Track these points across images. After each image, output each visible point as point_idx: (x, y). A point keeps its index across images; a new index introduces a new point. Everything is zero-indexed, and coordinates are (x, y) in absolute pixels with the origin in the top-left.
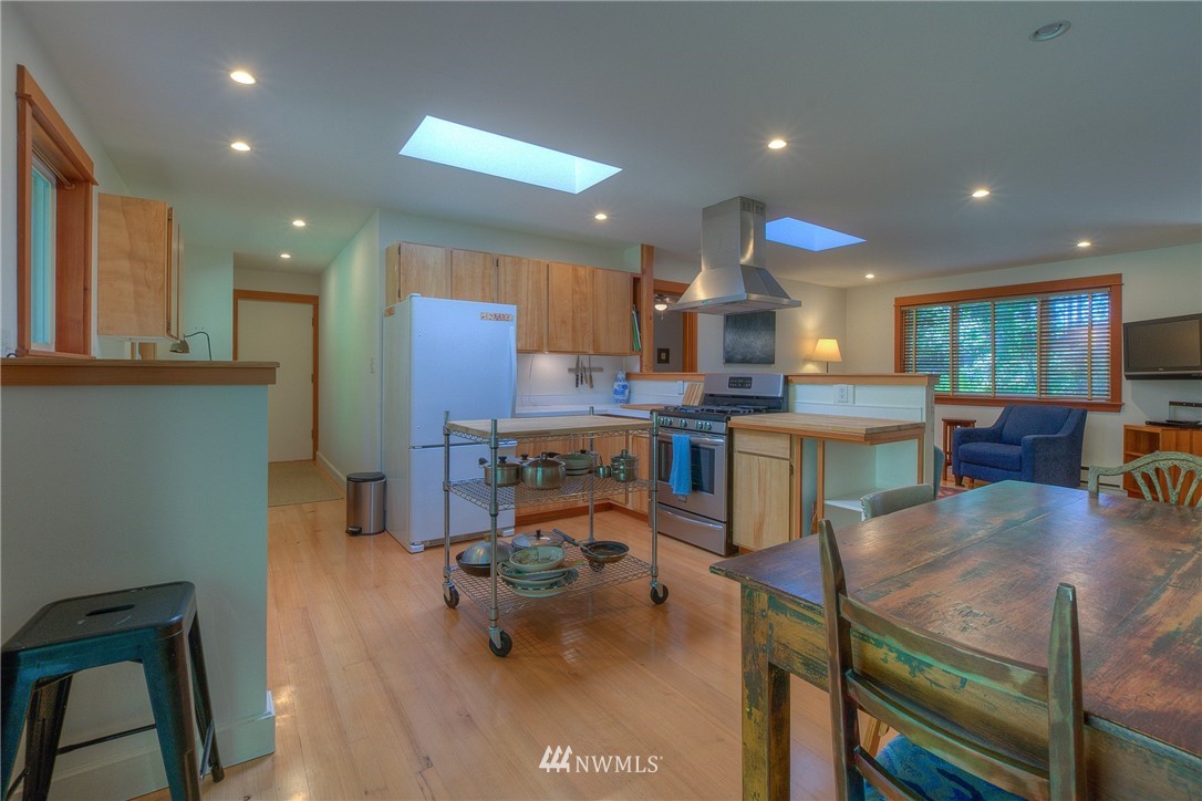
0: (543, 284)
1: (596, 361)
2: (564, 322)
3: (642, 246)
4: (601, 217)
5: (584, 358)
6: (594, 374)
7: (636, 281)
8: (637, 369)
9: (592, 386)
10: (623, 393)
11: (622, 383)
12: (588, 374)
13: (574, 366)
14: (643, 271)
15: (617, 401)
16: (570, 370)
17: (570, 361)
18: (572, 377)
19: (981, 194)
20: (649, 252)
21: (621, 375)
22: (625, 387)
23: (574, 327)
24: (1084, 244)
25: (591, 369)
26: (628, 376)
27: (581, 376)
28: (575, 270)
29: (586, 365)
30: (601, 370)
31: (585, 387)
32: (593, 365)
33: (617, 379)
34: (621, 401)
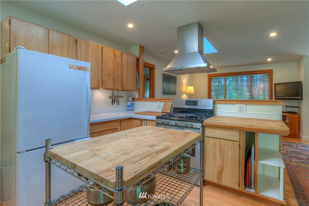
0: (100, 56)
1: (120, 93)
2: (109, 75)
3: (140, 46)
4: (130, 26)
5: (115, 92)
6: (119, 99)
7: (138, 60)
8: (137, 97)
9: (118, 104)
10: (131, 107)
11: (131, 102)
12: (117, 99)
13: (111, 95)
14: (140, 56)
15: (129, 110)
16: (110, 97)
17: (109, 93)
18: (111, 100)
19: (273, 34)
20: (142, 49)
21: (130, 99)
22: (132, 104)
23: (114, 77)
24: (269, 60)
25: (118, 97)
26: (133, 99)
27: (114, 100)
28: (114, 52)
29: (116, 95)
30: (122, 97)
31: (116, 104)
32: (119, 95)
33: (128, 101)
34: (130, 110)
